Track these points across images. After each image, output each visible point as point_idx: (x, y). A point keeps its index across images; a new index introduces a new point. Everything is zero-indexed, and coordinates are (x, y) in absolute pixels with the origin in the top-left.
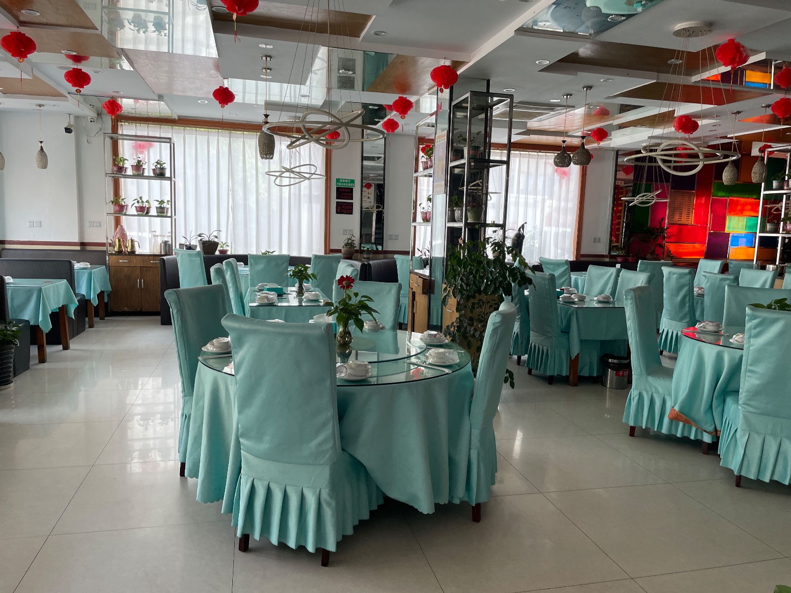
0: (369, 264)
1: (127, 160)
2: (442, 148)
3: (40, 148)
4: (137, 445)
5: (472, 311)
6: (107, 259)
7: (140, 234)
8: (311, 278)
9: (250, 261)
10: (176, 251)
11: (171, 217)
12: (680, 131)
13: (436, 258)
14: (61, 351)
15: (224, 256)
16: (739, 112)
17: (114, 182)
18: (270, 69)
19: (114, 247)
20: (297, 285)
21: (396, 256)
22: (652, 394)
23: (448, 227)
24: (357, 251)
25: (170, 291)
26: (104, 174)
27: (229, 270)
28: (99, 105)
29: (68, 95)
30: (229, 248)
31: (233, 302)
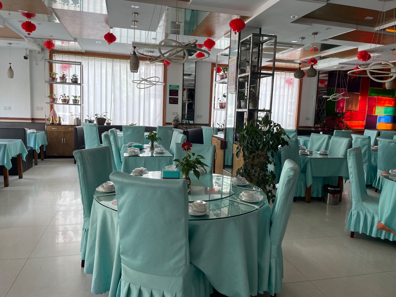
0: (187, 131)
1: (57, 74)
2: (233, 67)
3: (9, 67)
4: (61, 228)
5: (253, 161)
6: (46, 127)
7: (64, 114)
8: (158, 140)
9: (124, 129)
10: (83, 124)
11: (80, 105)
12: (361, 59)
13: (229, 128)
14: (17, 179)
15: (109, 127)
16: (394, 49)
17: (50, 86)
18: (137, 22)
19: (50, 121)
20: (150, 143)
21: (202, 127)
22: (366, 213)
23: (237, 112)
24: (180, 124)
25: (76, 151)
26: (44, 82)
27: (112, 135)
28: (42, 44)
29: (25, 38)
30: (111, 122)
31: (114, 153)
